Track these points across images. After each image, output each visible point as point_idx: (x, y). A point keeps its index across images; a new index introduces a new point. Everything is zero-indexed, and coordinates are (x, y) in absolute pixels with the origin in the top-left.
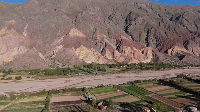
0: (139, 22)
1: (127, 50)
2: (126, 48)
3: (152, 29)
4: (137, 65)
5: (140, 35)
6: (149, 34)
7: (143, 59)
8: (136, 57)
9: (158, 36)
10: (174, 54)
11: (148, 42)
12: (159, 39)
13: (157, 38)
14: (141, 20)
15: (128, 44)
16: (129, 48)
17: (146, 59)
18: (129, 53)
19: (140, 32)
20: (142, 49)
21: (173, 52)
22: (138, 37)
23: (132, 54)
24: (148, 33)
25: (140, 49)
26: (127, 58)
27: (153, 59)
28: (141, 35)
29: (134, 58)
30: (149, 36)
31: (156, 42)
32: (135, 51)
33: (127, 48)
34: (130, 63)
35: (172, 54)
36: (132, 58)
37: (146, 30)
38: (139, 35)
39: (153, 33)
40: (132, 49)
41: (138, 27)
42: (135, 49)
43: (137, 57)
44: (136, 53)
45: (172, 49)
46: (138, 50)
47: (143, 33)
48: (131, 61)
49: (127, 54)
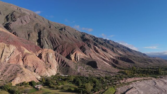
0: (26, 20)
1: (8, 51)
2: (6, 48)
3: (45, 30)
4: (37, 84)
5: (29, 35)
6: (42, 35)
7: (44, 69)
8: (29, 65)
9: (54, 38)
10: (78, 60)
11: (42, 44)
12: (55, 41)
13: (53, 40)
14: (29, 19)
15: (11, 41)
16: (13, 48)
17: (49, 69)
18: (14, 57)
19: (28, 31)
20: (38, 51)
21: (76, 57)
22: (26, 37)
23: (21, 59)
24: (40, 33)
25: (34, 52)
26: (7, 68)
27: (59, 68)
28: (31, 35)
29: (26, 67)
30: (41, 37)
31: (52, 46)
32: (27, 54)
33: (8, 46)
34: (18, 83)
35: (76, 60)
36: (21, 69)
37: (36, 30)
38: (27, 35)
39: (47, 34)
40: (19, 50)
41: (25, 25)
42: (26, 51)
43: (31, 66)
44: (28, 57)
45: (74, 54)
46: (32, 53)
47: (33, 33)
48: (19, 75)
49: (7, 60)
